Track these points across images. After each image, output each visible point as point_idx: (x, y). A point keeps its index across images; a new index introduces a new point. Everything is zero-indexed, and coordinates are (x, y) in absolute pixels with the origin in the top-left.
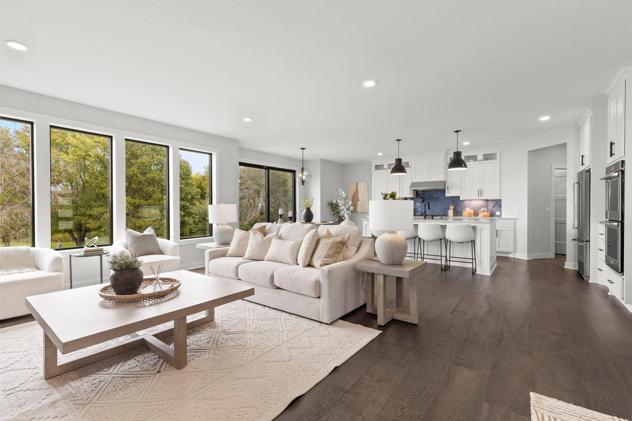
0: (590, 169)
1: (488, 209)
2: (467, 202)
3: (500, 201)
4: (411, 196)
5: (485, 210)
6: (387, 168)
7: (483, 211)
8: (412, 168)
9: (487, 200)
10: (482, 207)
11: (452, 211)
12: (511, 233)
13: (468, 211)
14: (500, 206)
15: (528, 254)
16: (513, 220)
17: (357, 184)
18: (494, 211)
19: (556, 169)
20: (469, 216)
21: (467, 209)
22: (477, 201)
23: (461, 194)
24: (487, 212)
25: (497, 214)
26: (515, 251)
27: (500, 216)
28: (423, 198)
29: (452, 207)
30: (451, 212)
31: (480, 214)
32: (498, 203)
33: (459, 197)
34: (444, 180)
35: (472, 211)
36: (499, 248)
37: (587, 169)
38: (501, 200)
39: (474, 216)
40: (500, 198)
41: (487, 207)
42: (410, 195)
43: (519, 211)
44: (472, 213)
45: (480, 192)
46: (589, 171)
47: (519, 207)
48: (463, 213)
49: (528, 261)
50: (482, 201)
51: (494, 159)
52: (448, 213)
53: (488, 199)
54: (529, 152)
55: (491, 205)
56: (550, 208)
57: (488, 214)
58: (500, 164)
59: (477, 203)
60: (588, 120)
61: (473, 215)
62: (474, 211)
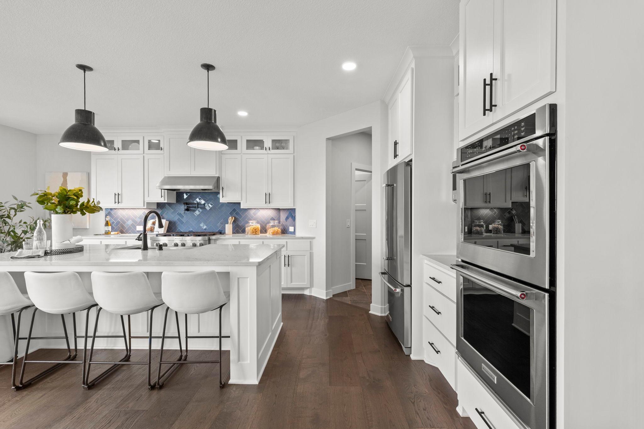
0: (411, 161)
1: (279, 222)
2: (252, 212)
3: (293, 210)
4: (165, 200)
5: (276, 224)
6: (120, 147)
7: (273, 226)
8: (165, 151)
9: (279, 210)
10: (273, 219)
11: (231, 225)
12: (307, 259)
13: (253, 225)
14: (294, 218)
15: (327, 290)
16: (309, 240)
17: (65, 175)
18: (287, 226)
19: (357, 169)
20: (254, 233)
21: (252, 223)
22: (266, 210)
23: (242, 200)
24: (278, 226)
25: (290, 230)
26: (311, 285)
27: (294, 233)
28: (187, 204)
29: (231, 220)
30: (229, 228)
31: (269, 230)
32: (291, 213)
33: (239, 204)
34: (217, 175)
35: (259, 226)
36: (291, 282)
37: (407, 160)
38: (295, 209)
39: (261, 232)
40: (294, 206)
41: (279, 220)
42: (163, 198)
43: (315, 227)
44: (258, 228)
45: (268, 198)
46: (409, 164)
47: (315, 221)
48: (246, 229)
49: (327, 300)
50: (272, 210)
51: (287, 149)
52: (224, 228)
53: (280, 208)
54: (328, 139)
55: (283, 216)
56: (350, 221)
57: (280, 230)
58: (294, 156)
59: (266, 214)
60: (409, 76)
61: (259, 232)
62: (261, 225)
